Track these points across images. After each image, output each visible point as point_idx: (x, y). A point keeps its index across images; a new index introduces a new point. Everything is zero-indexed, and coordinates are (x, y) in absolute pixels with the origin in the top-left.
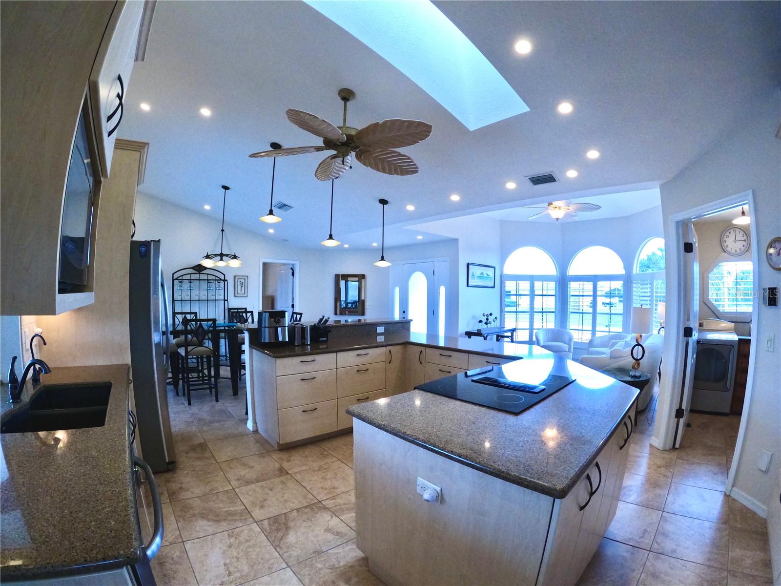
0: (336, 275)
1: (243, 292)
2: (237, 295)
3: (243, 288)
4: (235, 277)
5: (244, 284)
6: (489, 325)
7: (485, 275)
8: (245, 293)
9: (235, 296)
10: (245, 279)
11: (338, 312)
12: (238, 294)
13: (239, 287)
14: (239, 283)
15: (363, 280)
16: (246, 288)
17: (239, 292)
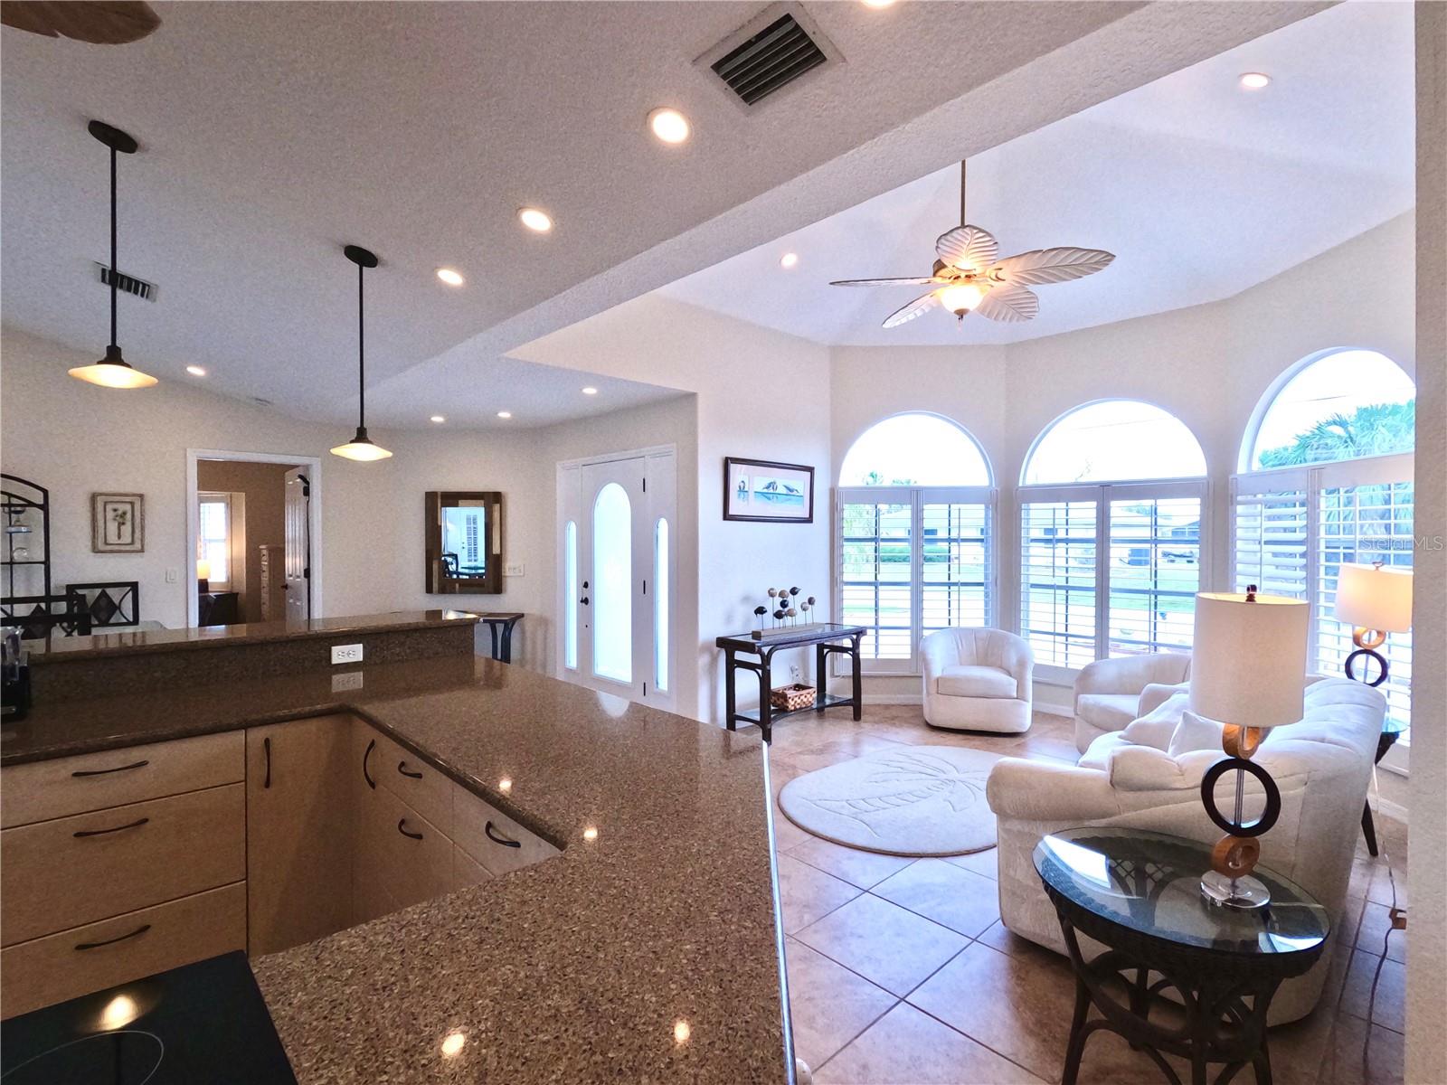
0: (428, 494)
1: (127, 538)
2: (101, 546)
3: (127, 529)
4: (94, 498)
5: (129, 516)
6: (788, 621)
7: (781, 490)
8: (133, 543)
9: (95, 550)
10: (132, 504)
11: (435, 586)
12: (106, 543)
13: (112, 527)
14: (110, 514)
15: (497, 507)
16: (139, 528)
17: (112, 538)
